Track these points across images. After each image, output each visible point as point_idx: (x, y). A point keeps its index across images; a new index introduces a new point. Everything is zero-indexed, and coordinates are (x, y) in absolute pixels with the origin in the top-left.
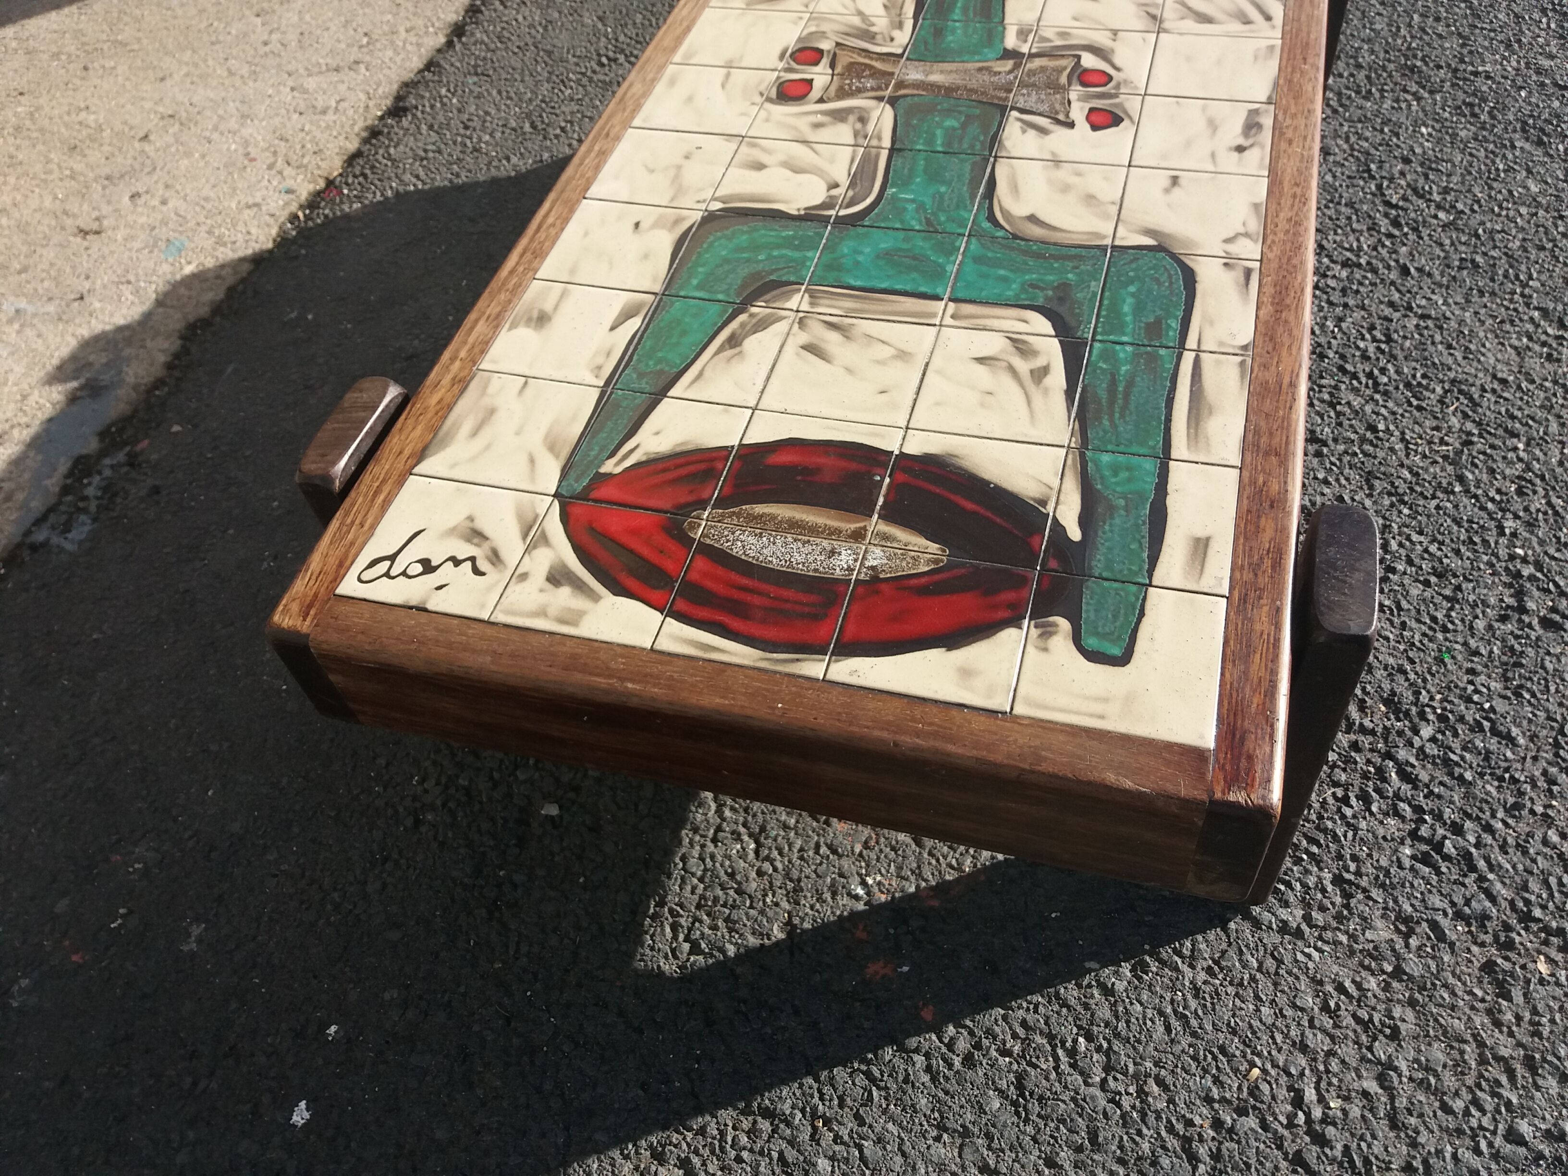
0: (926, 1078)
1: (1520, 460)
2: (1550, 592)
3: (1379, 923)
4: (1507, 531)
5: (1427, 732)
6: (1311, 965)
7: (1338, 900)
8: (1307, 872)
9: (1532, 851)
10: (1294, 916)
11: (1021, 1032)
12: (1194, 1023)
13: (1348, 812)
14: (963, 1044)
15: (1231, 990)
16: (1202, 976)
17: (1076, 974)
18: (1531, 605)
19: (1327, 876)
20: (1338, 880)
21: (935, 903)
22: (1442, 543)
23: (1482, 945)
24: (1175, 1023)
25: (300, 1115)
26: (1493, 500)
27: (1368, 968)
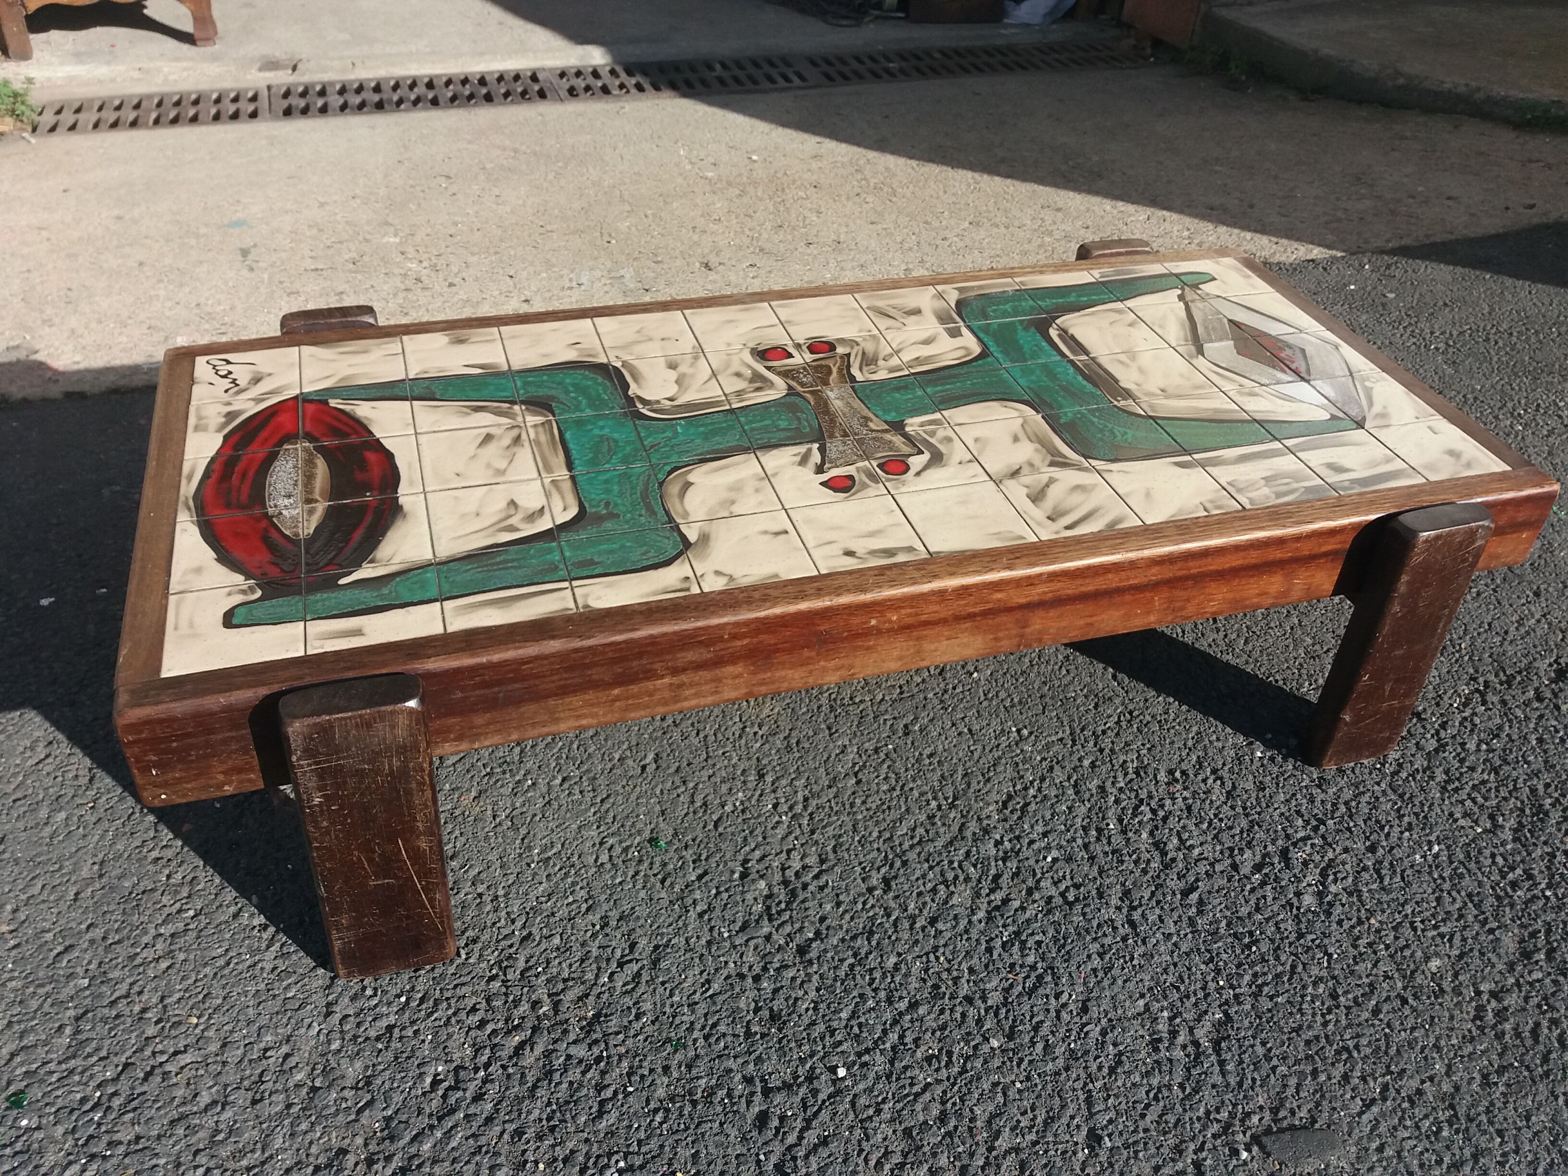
0: (138, 843)
2: (805, 1111)
3: (359, 1065)
4: (866, 1058)
5: (579, 1051)
6: (303, 1030)
7: (373, 1034)
8: (389, 1004)
9: (478, 1158)
10: (344, 1007)
11: (189, 878)
12: (226, 971)
13: (463, 1015)
14: (169, 853)
15: (262, 986)
16: (268, 966)
17: (243, 891)
18: (778, 1098)
19: (392, 1019)
20: (390, 1028)
21: (276, 802)
22: (815, 1009)
23: (366, 1145)
24: (221, 962)
25: (45, 602)
26: (902, 1037)
27: (313, 1069)
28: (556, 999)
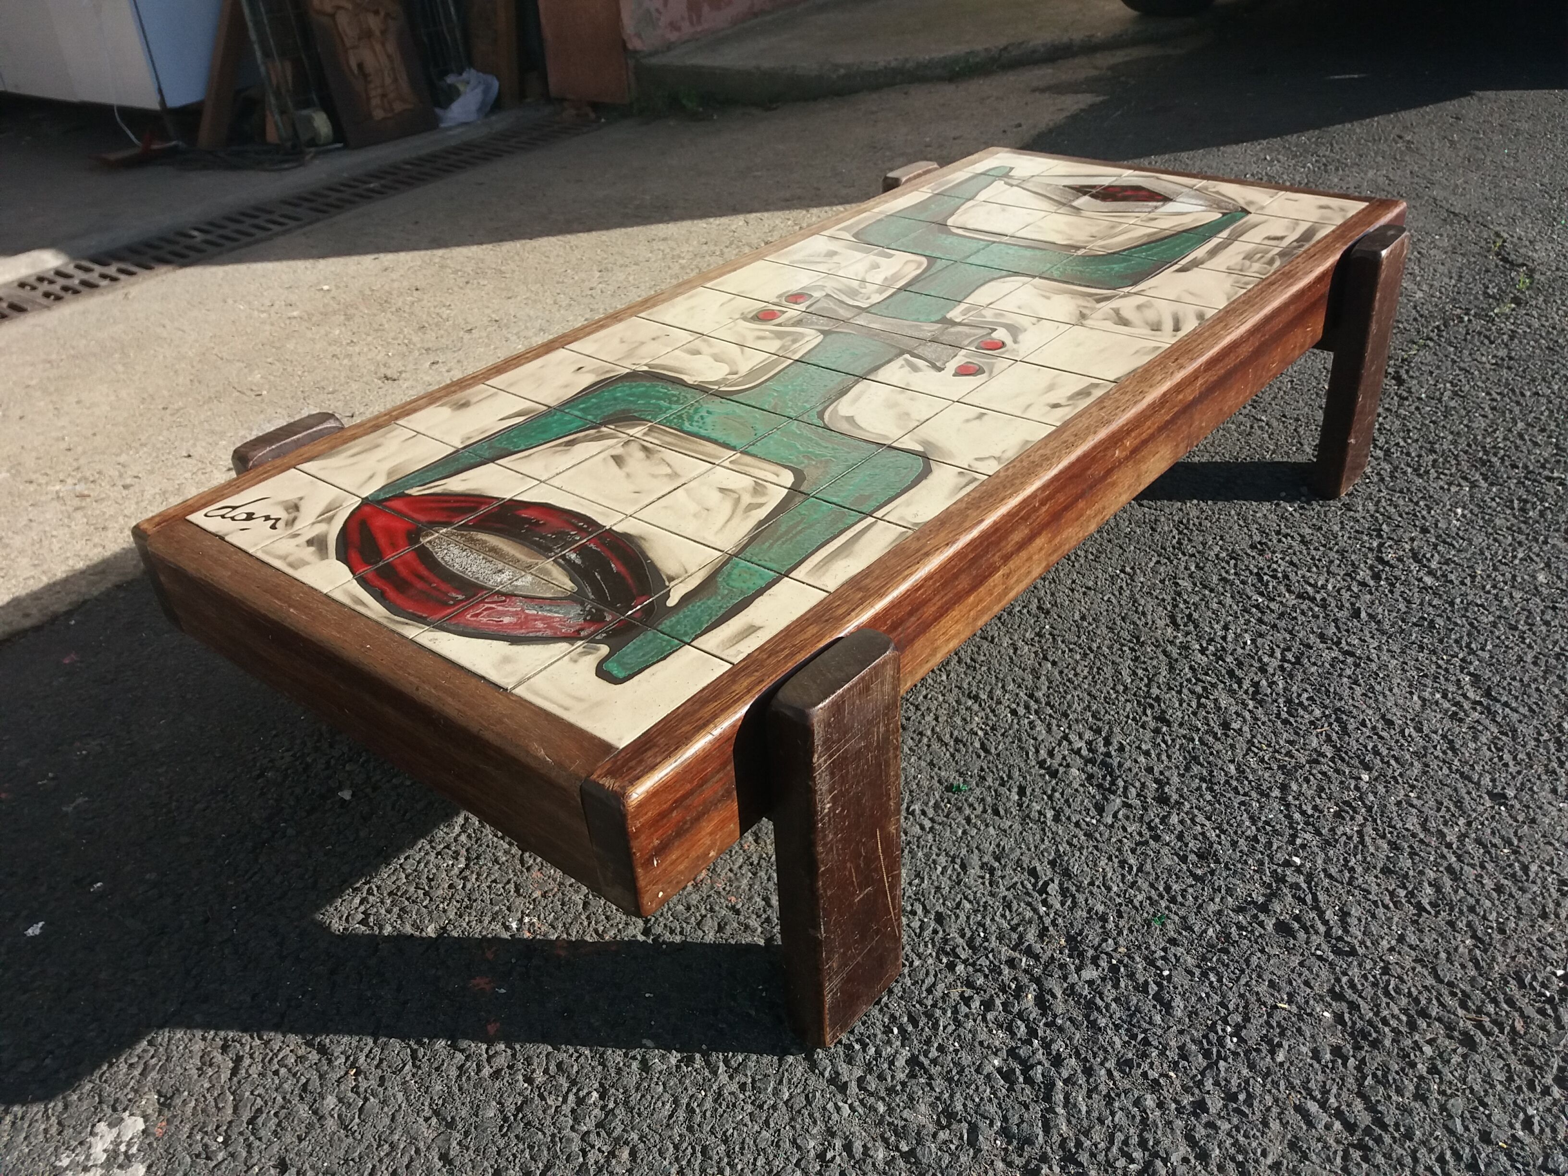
0: (454, 1073)
1: (1357, 788)
2: (1305, 903)
3: (923, 1108)
4: (1299, 841)
5: (1090, 973)
6: (835, 1117)
7: (901, 1076)
8: (889, 1042)
9: (1117, 1104)
10: (850, 1074)
11: (553, 1068)
12: (698, 1119)
13: (964, 1009)
14: (501, 1061)
15: (749, 1108)
16: (734, 1087)
17: (627, 1043)
18: (1277, 907)
19: (906, 1053)
20: (913, 1061)
21: (563, 953)
22: (1224, 832)
23: (1010, 1164)
24: (681, 1114)
25: (34, 931)
26: (1303, 813)
27: (885, 1140)
28: (1023, 947)
